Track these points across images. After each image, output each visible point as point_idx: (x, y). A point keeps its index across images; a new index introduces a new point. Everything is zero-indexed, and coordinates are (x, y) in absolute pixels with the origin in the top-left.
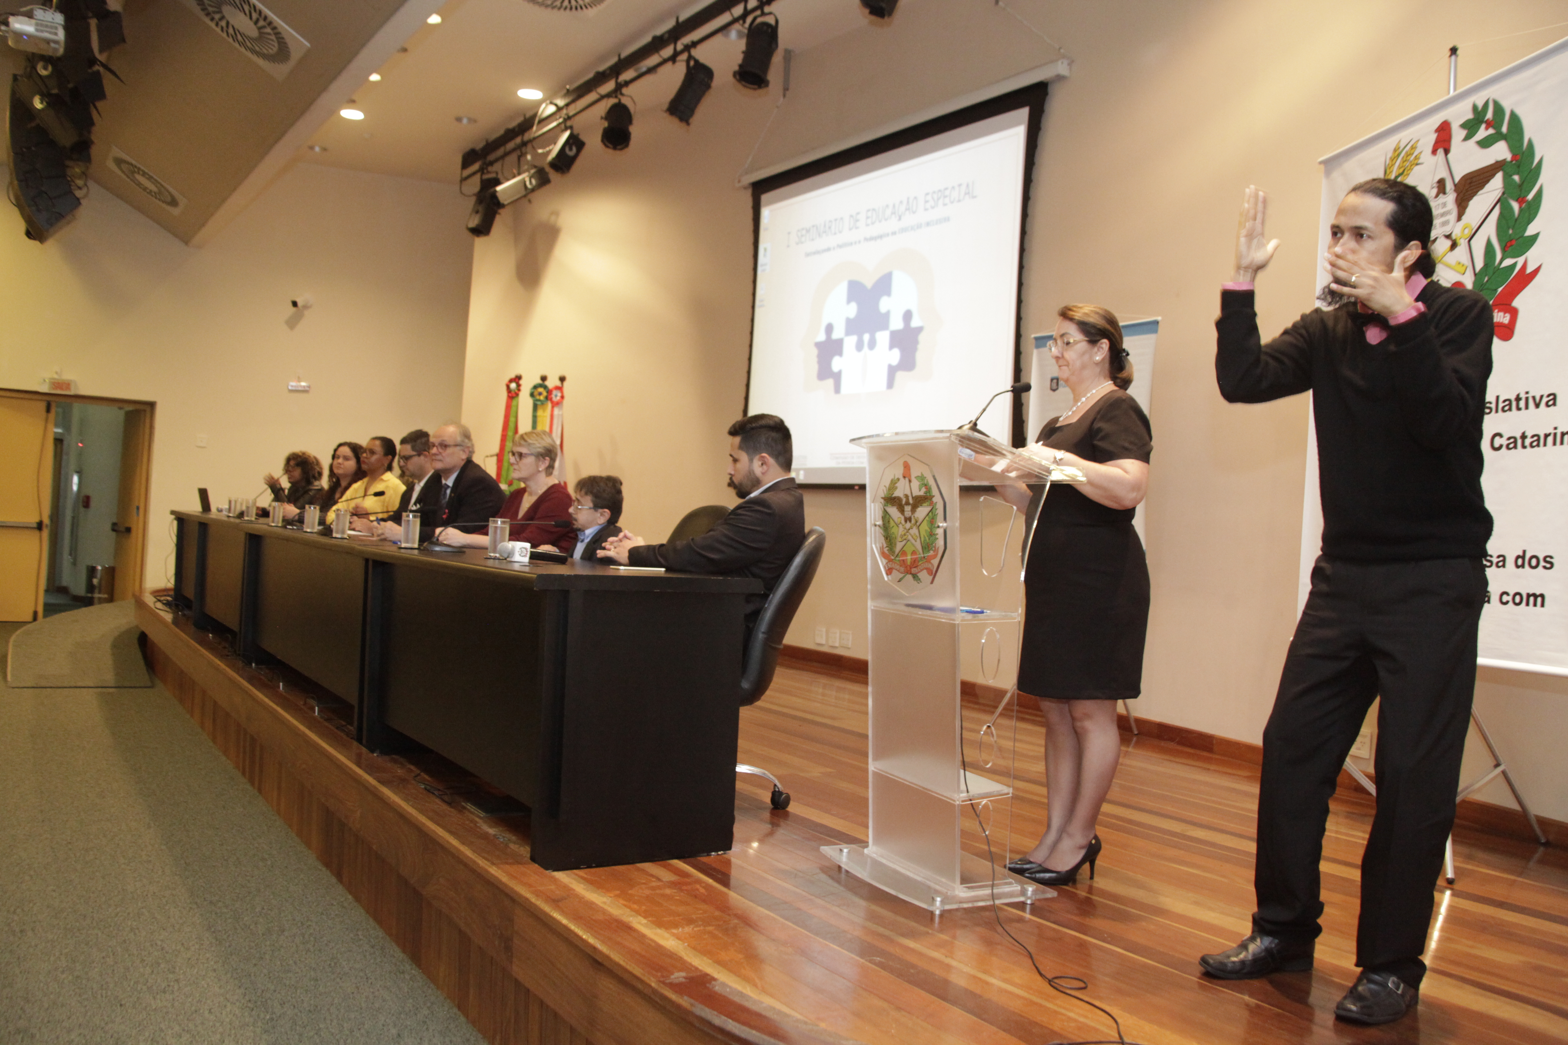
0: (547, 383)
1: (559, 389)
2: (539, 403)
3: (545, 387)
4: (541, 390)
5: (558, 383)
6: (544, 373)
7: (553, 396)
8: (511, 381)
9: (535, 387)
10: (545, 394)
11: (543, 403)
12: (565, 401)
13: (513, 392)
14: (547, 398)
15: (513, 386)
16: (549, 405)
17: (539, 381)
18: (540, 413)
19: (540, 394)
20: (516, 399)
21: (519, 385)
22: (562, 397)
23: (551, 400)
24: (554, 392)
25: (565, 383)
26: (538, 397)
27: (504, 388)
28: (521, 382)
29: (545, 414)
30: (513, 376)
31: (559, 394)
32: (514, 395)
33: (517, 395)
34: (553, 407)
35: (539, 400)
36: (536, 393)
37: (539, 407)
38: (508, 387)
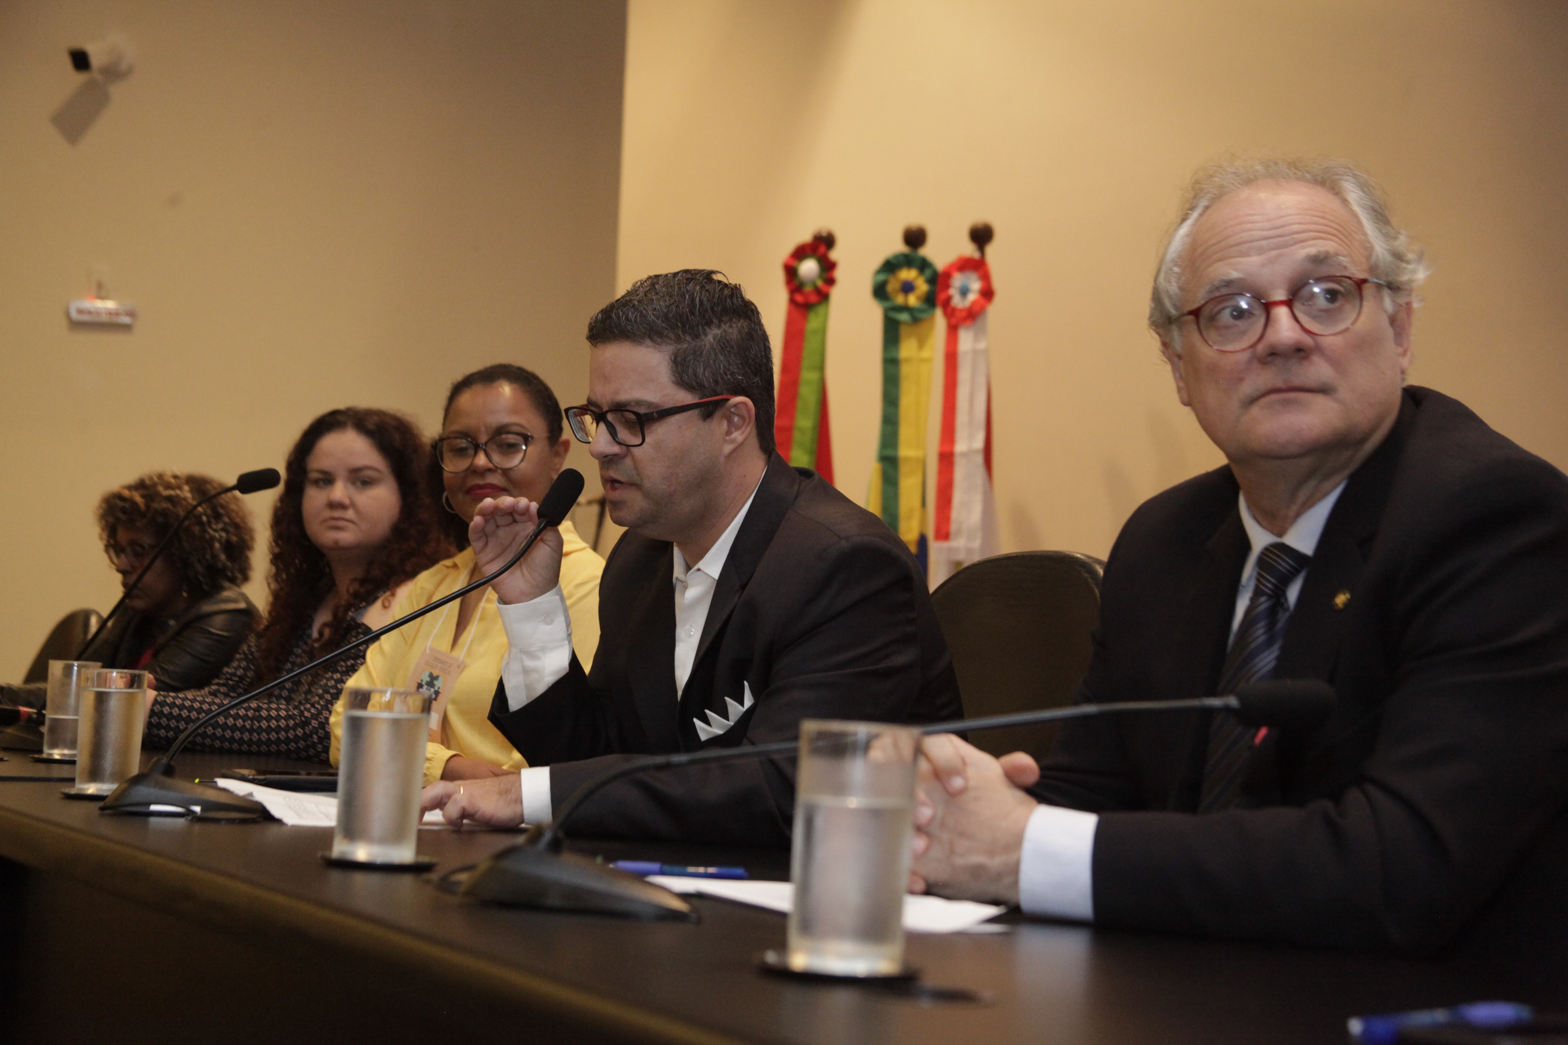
0: (927, 251)
1: (977, 266)
2: (904, 317)
3: (923, 265)
4: (908, 274)
5: (969, 250)
6: (914, 220)
7: (953, 292)
8: (800, 253)
9: (890, 266)
10: (922, 287)
11: (917, 318)
12: (994, 310)
13: (808, 288)
14: (930, 300)
15: (809, 268)
16: (939, 320)
17: (898, 247)
18: (907, 349)
19: (908, 288)
20: (821, 309)
21: (828, 267)
22: (988, 294)
23: (946, 304)
24: (958, 280)
25: (992, 251)
26: (900, 299)
27: (780, 277)
28: (834, 255)
29: (925, 354)
30: (805, 236)
31: (976, 285)
32: (813, 298)
33: (823, 297)
34: (953, 330)
35: (905, 308)
36: (893, 286)
37: (904, 330)
38: (791, 272)
